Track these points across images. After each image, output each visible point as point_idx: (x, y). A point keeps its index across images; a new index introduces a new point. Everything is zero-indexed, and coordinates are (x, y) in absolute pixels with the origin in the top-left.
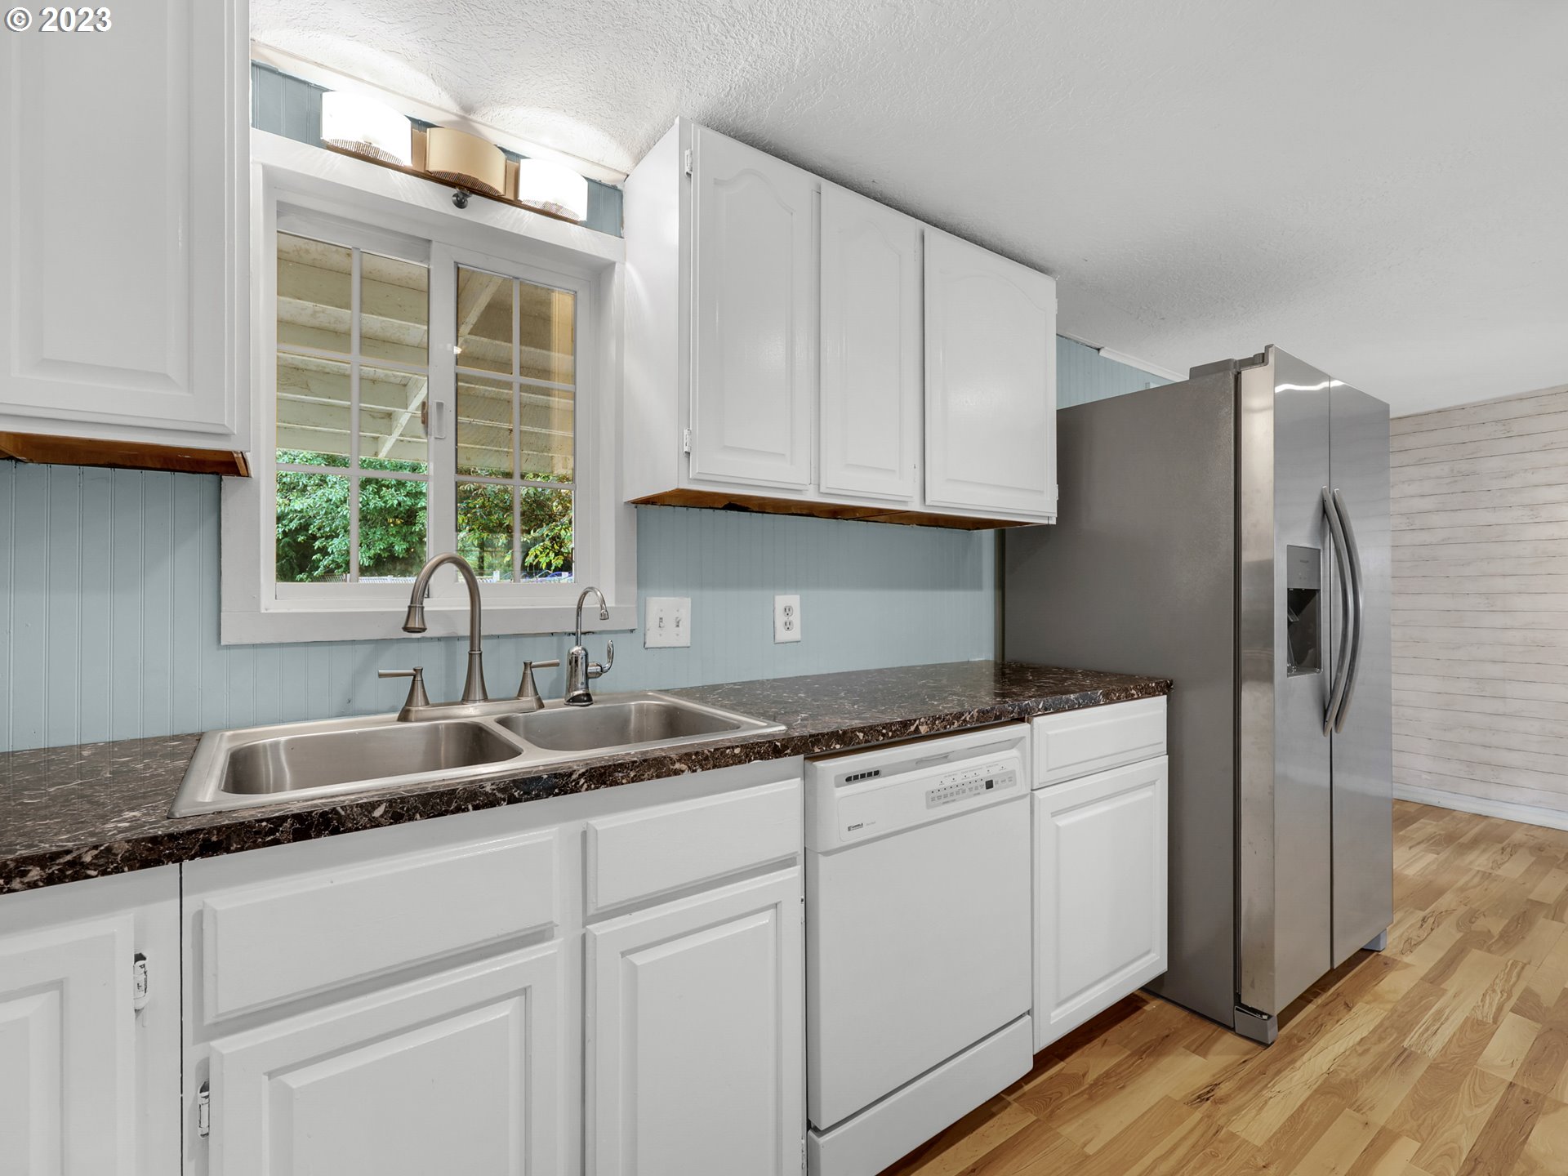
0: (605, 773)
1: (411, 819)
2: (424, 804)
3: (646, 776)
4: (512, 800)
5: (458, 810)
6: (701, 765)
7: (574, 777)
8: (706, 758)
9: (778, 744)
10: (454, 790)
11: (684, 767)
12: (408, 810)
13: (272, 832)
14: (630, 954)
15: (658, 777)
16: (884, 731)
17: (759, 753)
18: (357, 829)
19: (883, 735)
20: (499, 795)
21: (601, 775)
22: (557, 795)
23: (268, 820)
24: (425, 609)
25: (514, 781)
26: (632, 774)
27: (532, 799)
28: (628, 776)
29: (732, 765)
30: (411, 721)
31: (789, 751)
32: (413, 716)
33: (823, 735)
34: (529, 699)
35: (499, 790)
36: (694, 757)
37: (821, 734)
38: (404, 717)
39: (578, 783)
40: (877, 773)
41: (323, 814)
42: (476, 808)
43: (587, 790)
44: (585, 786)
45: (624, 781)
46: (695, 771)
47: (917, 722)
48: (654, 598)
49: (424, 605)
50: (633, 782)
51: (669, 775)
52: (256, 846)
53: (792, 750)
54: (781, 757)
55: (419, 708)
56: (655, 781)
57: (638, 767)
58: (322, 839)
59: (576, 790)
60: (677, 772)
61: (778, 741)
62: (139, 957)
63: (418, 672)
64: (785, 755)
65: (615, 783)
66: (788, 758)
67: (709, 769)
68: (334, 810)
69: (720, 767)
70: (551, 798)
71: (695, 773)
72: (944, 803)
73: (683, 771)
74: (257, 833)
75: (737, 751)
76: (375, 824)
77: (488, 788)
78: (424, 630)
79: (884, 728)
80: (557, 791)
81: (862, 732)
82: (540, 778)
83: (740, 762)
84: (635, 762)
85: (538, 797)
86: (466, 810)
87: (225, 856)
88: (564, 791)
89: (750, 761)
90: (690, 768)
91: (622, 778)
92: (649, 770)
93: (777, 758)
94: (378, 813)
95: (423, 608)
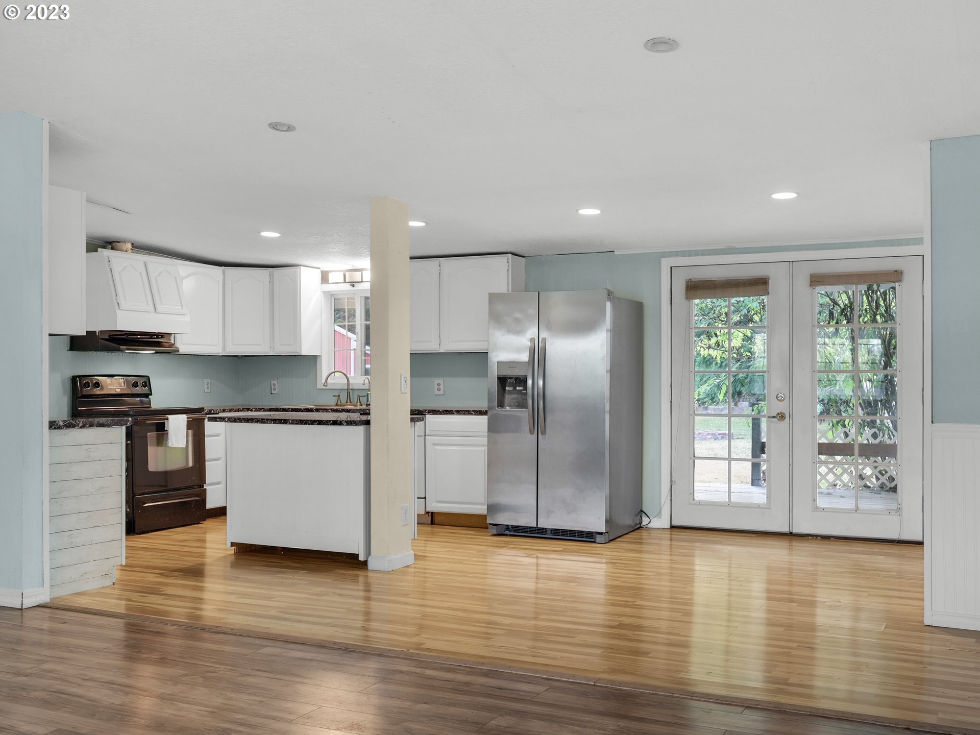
63: (339, 396)
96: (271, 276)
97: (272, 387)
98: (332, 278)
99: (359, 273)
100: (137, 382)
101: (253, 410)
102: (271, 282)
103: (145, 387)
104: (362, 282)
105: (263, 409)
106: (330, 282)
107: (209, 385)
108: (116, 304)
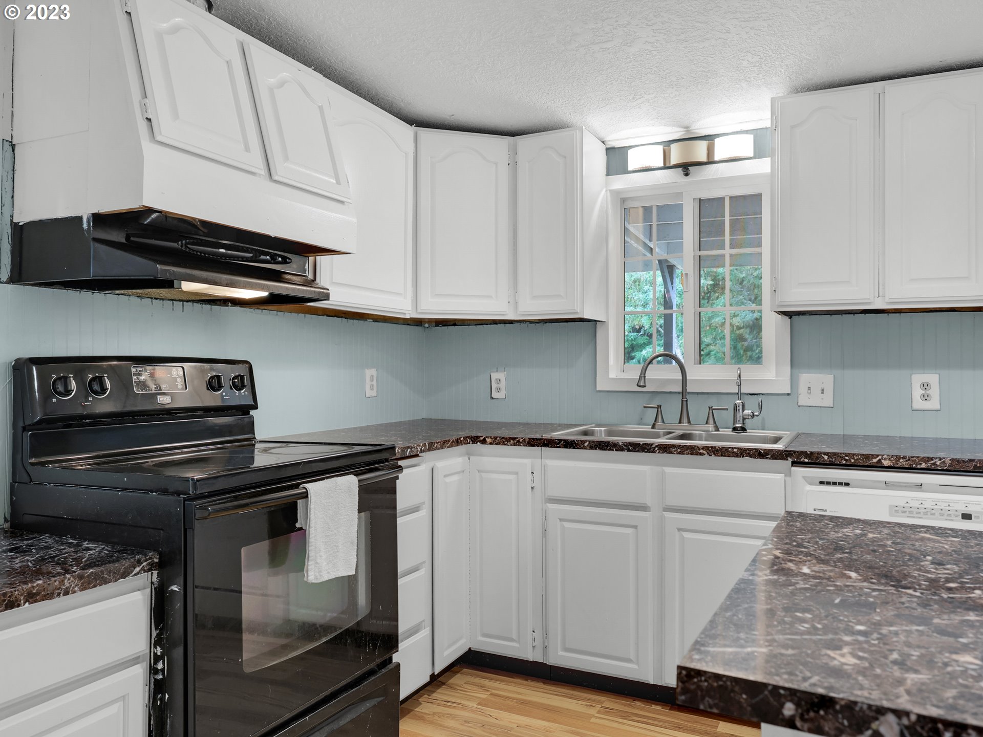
0: (666, 447)
1: (596, 449)
2: (600, 445)
3: (685, 452)
4: (629, 450)
5: (610, 450)
6: (714, 453)
7: (653, 446)
8: (717, 450)
9: (762, 451)
10: (609, 442)
11: (705, 452)
12: (595, 446)
13: (558, 444)
14: (682, 531)
15: (692, 454)
16: (847, 458)
17: (749, 453)
18: (580, 449)
19: (846, 460)
20: (624, 447)
21: (665, 448)
22: (646, 452)
23: (558, 440)
24: (646, 378)
25: (630, 443)
26: (679, 450)
27: (636, 451)
28: (677, 451)
29: (732, 457)
30: (656, 429)
31: (769, 456)
32: (657, 427)
33: (795, 452)
34: (711, 426)
35: (625, 445)
36: (710, 449)
37: (793, 451)
38: (653, 427)
39: (655, 449)
40: (847, 484)
41: (571, 441)
42: (616, 450)
43: (658, 453)
44: (658, 451)
45: (675, 453)
46: (711, 455)
47: (880, 457)
48: (804, 375)
49: (646, 375)
50: (679, 454)
51: (697, 455)
52: (555, 447)
53: (771, 456)
54: (763, 458)
55: (660, 423)
56: (690, 456)
57: (681, 448)
58: (570, 449)
59: (654, 452)
60: (701, 454)
61: (762, 449)
62: (532, 473)
63: (659, 407)
64: (767, 458)
65: (671, 453)
66: (768, 460)
67: (719, 456)
68: (574, 441)
69: (725, 456)
70: (644, 453)
71: (710, 457)
72: (908, 517)
73: (704, 454)
74: (555, 443)
75: (735, 450)
76: (585, 448)
77: (620, 444)
78: (645, 386)
79: (847, 456)
80: (646, 450)
81: (827, 455)
82: (639, 444)
83: (737, 456)
84: (680, 445)
85: (638, 451)
86: (613, 450)
87: (548, 448)
88: (649, 451)
89: (743, 456)
90: (708, 453)
91: (674, 451)
92: (687, 450)
93: (761, 458)
94: (586, 444)
95: (645, 377)
96: (514, 152)
97: (494, 386)
98: (635, 160)
99: (703, 145)
100: (219, 377)
101: (488, 440)
102: (513, 165)
103: (239, 390)
104: (710, 162)
105: (514, 439)
106: (630, 169)
107: (375, 383)
108: (142, 125)
